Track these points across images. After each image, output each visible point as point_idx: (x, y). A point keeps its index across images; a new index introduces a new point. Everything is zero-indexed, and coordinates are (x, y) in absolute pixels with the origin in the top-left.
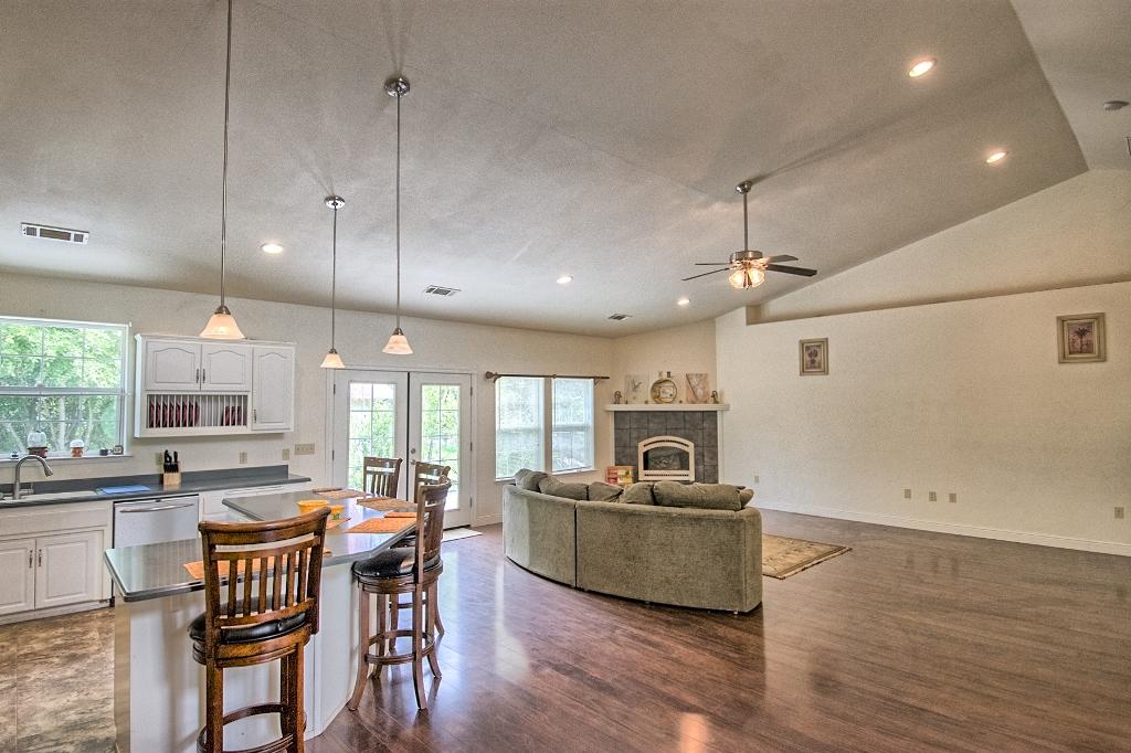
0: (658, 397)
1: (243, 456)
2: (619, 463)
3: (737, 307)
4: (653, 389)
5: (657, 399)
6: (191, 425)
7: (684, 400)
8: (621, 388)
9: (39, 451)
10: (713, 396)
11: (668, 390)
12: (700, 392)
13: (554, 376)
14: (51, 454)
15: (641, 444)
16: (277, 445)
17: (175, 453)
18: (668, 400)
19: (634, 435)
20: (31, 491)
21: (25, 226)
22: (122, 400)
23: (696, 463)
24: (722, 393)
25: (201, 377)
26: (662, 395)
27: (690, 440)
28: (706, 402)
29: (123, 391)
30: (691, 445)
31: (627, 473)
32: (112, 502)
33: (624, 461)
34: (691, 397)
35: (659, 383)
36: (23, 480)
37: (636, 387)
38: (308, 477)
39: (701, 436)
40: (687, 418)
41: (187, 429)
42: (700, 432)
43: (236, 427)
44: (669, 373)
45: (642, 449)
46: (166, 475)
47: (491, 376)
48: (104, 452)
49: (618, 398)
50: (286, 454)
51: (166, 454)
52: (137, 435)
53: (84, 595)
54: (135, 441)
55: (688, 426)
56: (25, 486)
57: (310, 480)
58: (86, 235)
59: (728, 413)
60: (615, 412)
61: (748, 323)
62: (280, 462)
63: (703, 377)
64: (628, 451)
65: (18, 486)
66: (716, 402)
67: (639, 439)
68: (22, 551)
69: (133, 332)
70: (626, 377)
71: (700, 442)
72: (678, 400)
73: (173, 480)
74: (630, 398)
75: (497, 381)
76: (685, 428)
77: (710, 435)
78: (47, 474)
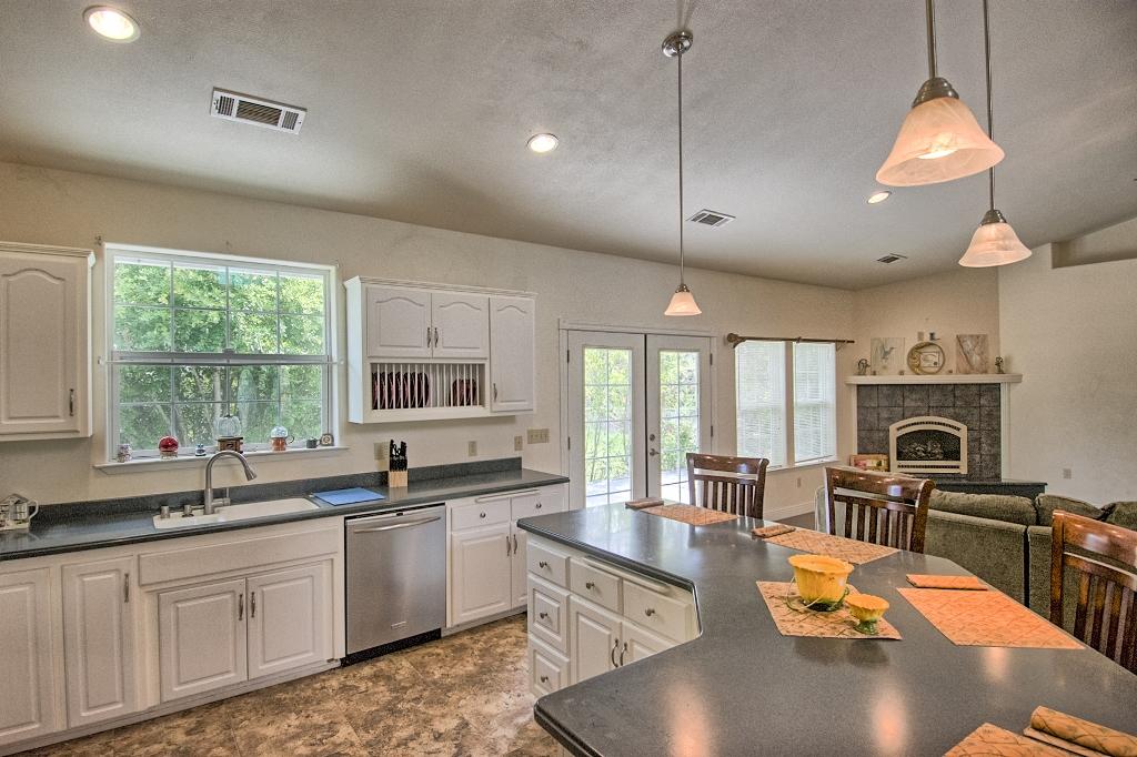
0: (918, 366)
1: (473, 446)
2: (863, 451)
3: (1043, 243)
4: (911, 355)
5: (916, 368)
6: (421, 406)
7: (954, 370)
8: (866, 354)
9: (231, 444)
10: (998, 364)
11: (931, 357)
12: (976, 359)
13: (798, 340)
14: (247, 449)
15: (893, 428)
16: (508, 432)
17: (403, 445)
18: (932, 370)
19: (885, 414)
20: (227, 500)
21: (218, 95)
22: (329, 372)
23: (970, 453)
24: (1009, 360)
25: (432, 338)
26: (923, 364)
27: (963, 422)
28: (986, 372)
29: (330, 358)
30: (964, 428)
31: (879, 464)
32: (343, 517)
33: (870, 448)
34: (965, 365)
35: (918, 348)
36: (215, 485)
37: (886, 353)
38: (565, 475)
39: (976, 417)
40: (958, 393)
41: (417, 410)
42: (976, 411)
43: (471, 408)
44: (932, 335)
45: (894, 433)
46: (391, 474)
47: (734, 340)
48: (312, 444)
49: (863, 367)
50: (518, 443)
51: (392, 445)
52: (353, 419)
53: (311, 654)
54: (350, 428)
55: (958, 403)
56: (219, 494)
57: (567, 480)
58: (302, 114)
59: (1019, 386)
60: (859, 386)
61: (1055, 266)
62: (511, 454)
63: (980, 340)
64: (877, 436)
65: (209, 495)
66: (1000, 372)
67: (891, 420)
68: (228, 596)
69: (343, 276)
70: (873, 340)
71: (975, 425)
72: (946, 369)
73: (398, 479)
74: (878, 369)
75: (737, 348)
76: (954, 406)
77: (989, 414)
78: (249, 478)
